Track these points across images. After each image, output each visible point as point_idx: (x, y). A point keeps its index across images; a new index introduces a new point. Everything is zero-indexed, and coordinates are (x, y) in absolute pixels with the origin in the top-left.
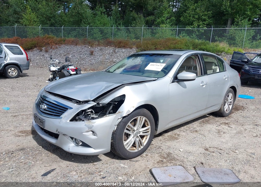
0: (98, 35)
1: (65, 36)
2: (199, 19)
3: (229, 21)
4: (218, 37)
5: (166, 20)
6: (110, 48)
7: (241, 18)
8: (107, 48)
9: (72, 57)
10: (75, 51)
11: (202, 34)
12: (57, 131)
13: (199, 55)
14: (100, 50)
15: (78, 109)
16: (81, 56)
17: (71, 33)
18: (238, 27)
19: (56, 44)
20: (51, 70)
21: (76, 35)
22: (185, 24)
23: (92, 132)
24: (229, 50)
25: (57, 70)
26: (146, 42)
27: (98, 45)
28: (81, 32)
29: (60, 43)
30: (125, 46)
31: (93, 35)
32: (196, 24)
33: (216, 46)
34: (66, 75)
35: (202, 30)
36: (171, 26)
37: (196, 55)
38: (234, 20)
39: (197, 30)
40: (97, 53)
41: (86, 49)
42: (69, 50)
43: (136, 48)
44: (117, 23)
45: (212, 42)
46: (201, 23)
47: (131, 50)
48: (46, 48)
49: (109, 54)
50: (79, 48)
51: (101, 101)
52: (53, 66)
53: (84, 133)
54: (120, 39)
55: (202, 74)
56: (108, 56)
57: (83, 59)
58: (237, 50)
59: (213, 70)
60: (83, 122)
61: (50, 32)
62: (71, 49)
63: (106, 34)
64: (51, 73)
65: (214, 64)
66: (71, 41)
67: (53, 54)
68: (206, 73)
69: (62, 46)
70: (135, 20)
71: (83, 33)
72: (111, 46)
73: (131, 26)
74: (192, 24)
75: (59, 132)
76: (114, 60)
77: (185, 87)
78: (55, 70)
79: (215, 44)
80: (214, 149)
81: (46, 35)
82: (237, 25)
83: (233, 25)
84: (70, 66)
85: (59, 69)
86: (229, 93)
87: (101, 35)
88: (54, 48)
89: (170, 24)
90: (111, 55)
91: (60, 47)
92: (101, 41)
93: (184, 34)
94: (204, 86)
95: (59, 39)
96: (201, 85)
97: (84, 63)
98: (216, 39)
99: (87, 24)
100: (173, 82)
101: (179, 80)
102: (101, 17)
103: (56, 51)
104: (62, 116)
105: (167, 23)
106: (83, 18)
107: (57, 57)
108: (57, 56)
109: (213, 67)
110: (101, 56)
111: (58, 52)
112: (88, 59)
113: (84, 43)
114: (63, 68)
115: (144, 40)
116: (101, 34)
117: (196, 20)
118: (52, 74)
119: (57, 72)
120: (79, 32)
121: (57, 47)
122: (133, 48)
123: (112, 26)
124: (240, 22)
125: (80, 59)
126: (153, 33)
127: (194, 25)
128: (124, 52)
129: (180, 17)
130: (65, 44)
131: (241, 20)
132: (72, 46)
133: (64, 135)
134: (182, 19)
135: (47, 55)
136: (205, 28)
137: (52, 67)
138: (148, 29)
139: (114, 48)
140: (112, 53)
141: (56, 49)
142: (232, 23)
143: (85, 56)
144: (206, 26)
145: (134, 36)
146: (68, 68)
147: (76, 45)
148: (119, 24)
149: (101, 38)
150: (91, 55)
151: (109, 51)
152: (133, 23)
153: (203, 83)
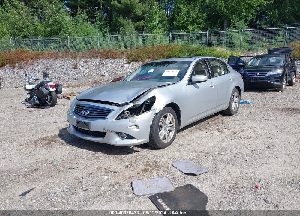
0: (82, 46)
1: (42, 49)
2: (193, 22)
3: (225, 23)
4: (216, 41)
5: (158, 24)
6: (97, 60)
7: (237, 20)
8: (92, 59)
9: (53, 72)
10: (56, 66)
11: (198, 38)
12: (104, 129)
13: (206, 60)
14: (85, 62)
15: (120, 110)
16: (64, 71)
17: (49, 45)
18: (235, 29)
19: (32, 59)
20: (27, 89)
21: (56, 47)
22: (179, 29)
23: (135, 126)
24: (227, 54)
25: (34, 88)
26: (136, 50)
27: (82, 57)
28: (61, 43)
29: (37, 57)
30: (114, 56)
31: (76, 46)
32: (190, 28)
33: (213, 50)
34: (44, 92)
35: (198, 34)
36: (164, 31)
37: (203, 60)
38: (230, 21)
39: (193, 34)
40: (82, 66)
41: (69, 63)
42: (48, 65)
43: (126, 58)
44: (103, 31)
45: (208, 46)
46: (196, 26)
47: (121, 60)
48: (20, 65)
49: (96, 66)
50: (60, 61)
51: (136, 103)
52: (30, 84)
53: (129, 127)
54: (107, 49)
55: (210, 77)
56: (95, 68)
57: (66, 74)
58: (235, 54)
59: (219, 73)
60: (128, 119)
61: (24, 45)
62: (51, 64)
63: (91, 44)
64: (27, 92)
65: (218, 68)
66: (50, 55)
67: (29, 71)
68: (213, 76)
69: (40, 61)
70: (123, 26)
71: (64, 45)
72: (97, 57)
73: (119, 34)
74: (186, 28)
75: (106, 130)
76: (102, 73)
77: (198, 88)
78: (31, 88)
79: (212, 48)
80: (201, 153)
81: (19, 48)
82: (234, 27)
83: (229, 27)
84: (49, 82)
85: (36, 87)
86: (234, 92)
87: (86, 46)
88: (30, 63)
89: (163, 29)
90: (99, 68)
91: (38, 62)
92: (85, 52)
93: (179, 40)
94: (213, 87)
95: (35, 52)
96: (211, 86)
97: (67, 79)
98: (213, 43)
99: (68, 33)
100: (188, 84)
101: (193, 82)
102: (84, 25)
103: (33, 67)
104: (108, 117)
105: (159, 28)
106: (63, 27)
107: (35, 74)
108: (35, 72)
109: (219, 70)
110: (87, 69)
111: (35, 68)
112: (72, 74)
113: (66, 56)
114: (41, 85)
115: (135, 48)
116: (85, 44)
117: (190, 24)
118: (29, 93)
119: (34, 90)
120: (59, 43)
121: (33, 62)
122: (123, 59)
123: (97, 35)
124: (236, 24)
125: (63, 74)
126: (145, 41)
127: (188, 28)
128: (113, 63)
129: (173, 20)
130: (43, 58)
131: (238, 22)
132: (52, 60)
133: (111, 131)
134: (175, 22)
135: (22, 73)
136: (201, 32)
137: (28, 85)
138: (138, 36)
139: (101, 59)
140: (99, 65)
141: (33, 64)
142: (229, 25)
143: (68, 71)
144: (201, 29)
145: (124, 44)
146: (46, 85)
147: (57, 59)
148: (106, 32)
149: (86, 48)
150: (75, 69)
151: (96, 63)
152: (122, 30)
153: (212, 84)
